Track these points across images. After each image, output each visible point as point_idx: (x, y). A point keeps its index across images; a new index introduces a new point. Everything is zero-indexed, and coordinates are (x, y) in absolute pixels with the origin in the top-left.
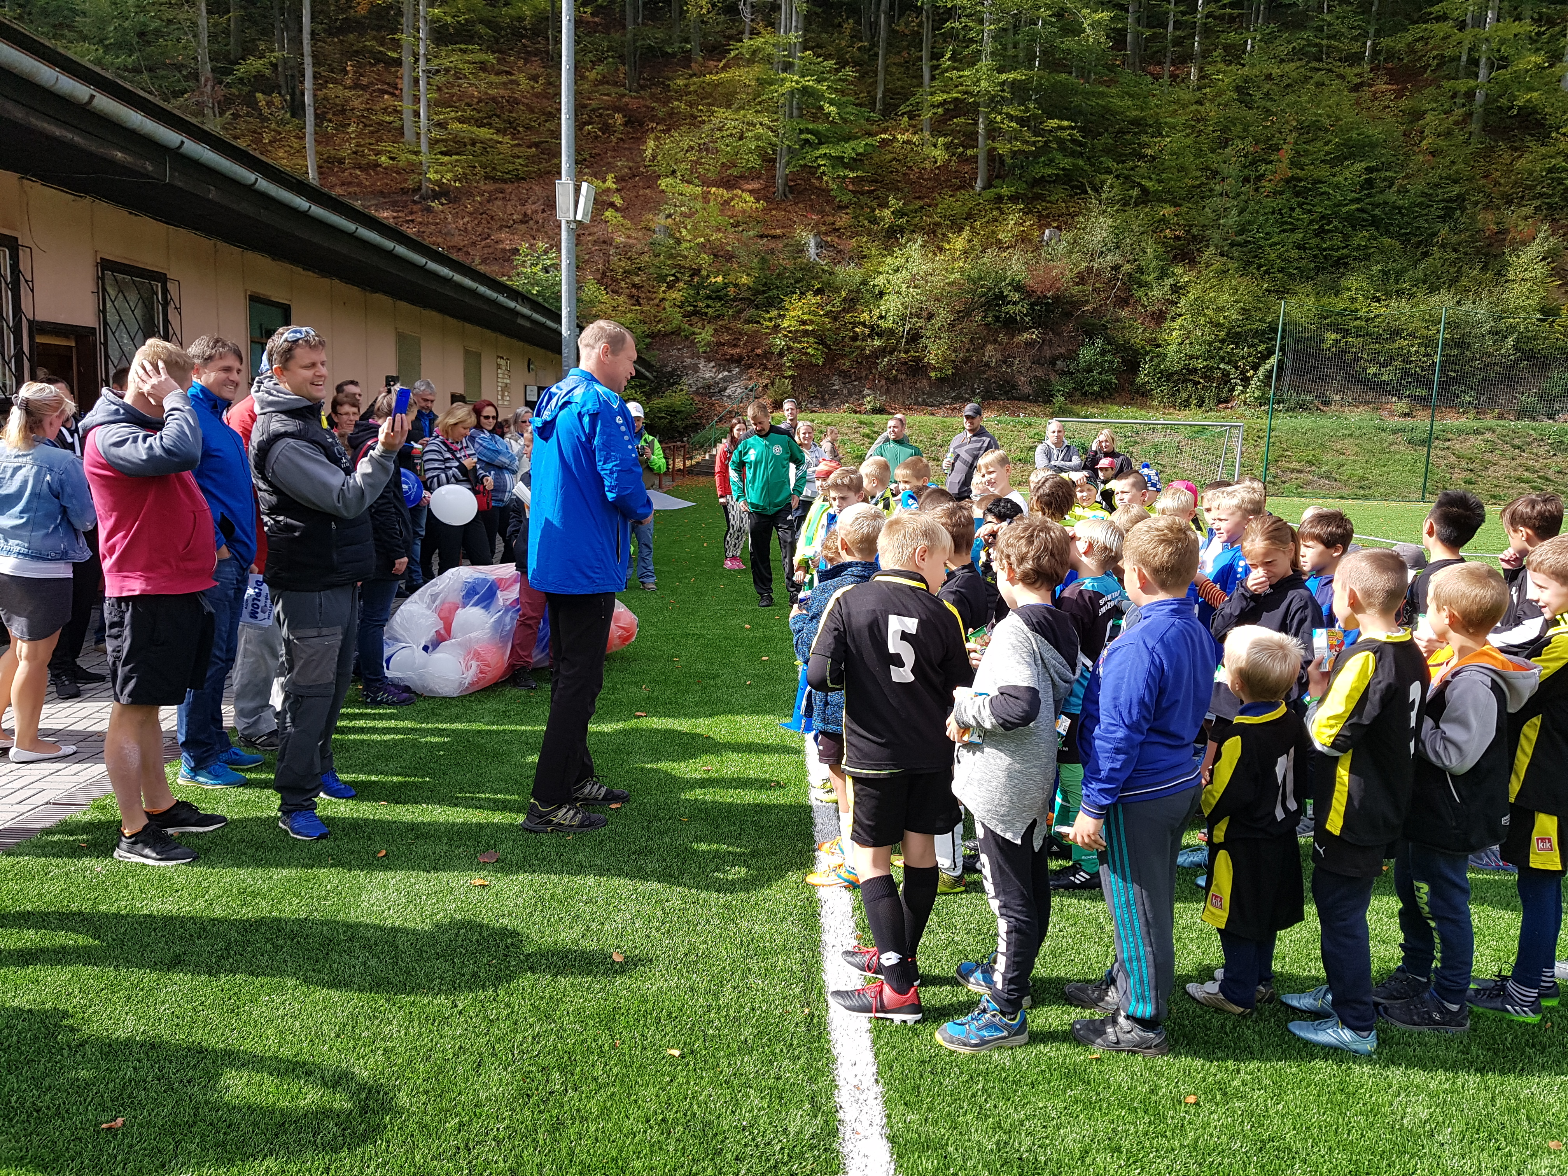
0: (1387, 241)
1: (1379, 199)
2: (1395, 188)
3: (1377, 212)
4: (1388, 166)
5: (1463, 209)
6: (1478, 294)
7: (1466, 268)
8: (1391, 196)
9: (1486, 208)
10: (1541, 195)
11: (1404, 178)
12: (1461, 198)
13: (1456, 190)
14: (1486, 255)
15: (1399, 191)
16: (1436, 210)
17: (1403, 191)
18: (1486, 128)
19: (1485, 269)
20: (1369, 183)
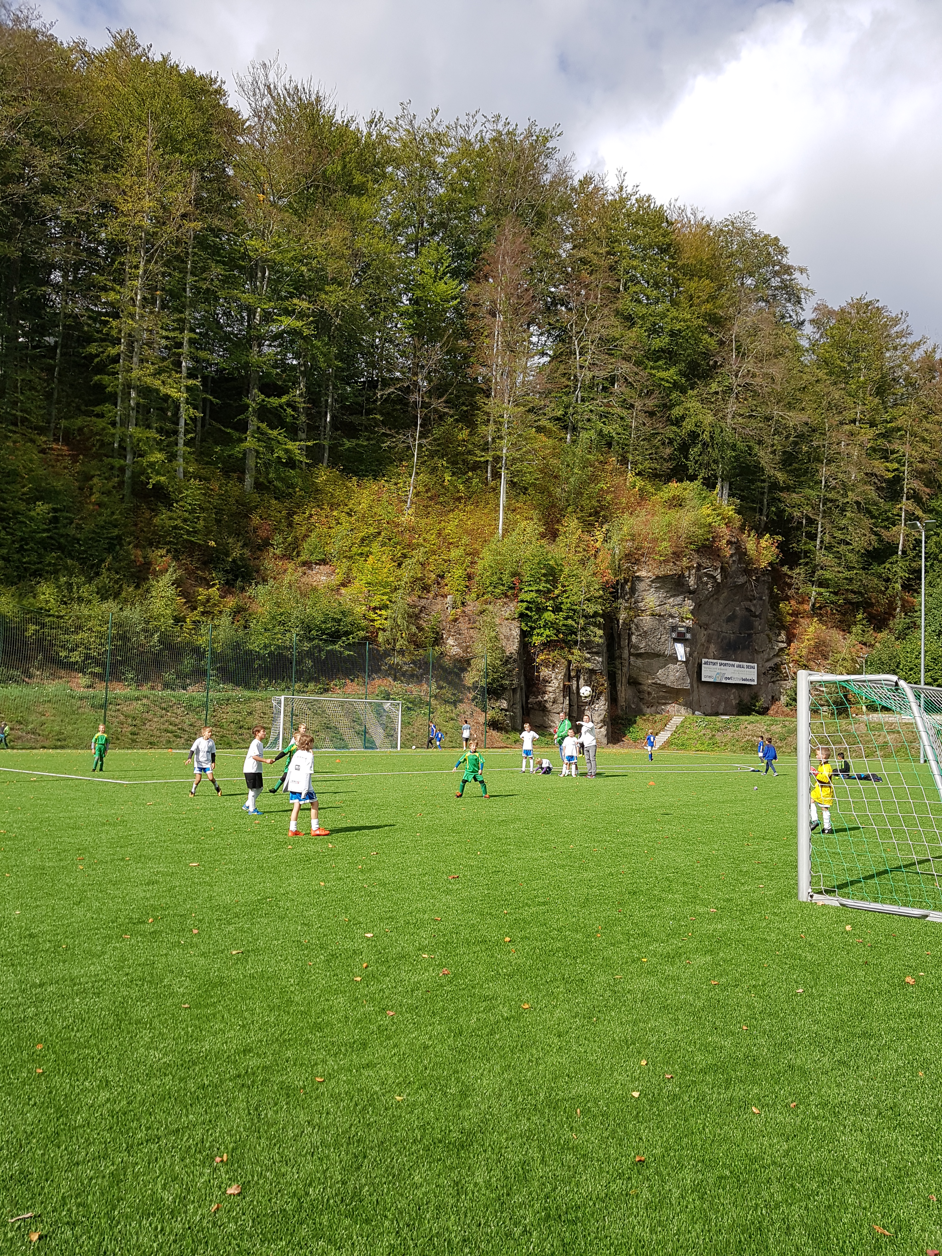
0: (69, 562)
1: (62, 531)
2: (74, 525)
3: (62, 540)
4: (67, 509)
5: (121, 545)
6: (133, 604)
7: (124, 586)
8: (72, 531)
9: (136, 546)
10: (170, 542)
11: (80, 519)
12: (119, 538)
13: (116, 532)
14: (138, 578)
15: (77, 528)
16: (104, 543)
17: (79, 528)
18: (134, 493)
19: (137, 587)
20: (55, 520)
